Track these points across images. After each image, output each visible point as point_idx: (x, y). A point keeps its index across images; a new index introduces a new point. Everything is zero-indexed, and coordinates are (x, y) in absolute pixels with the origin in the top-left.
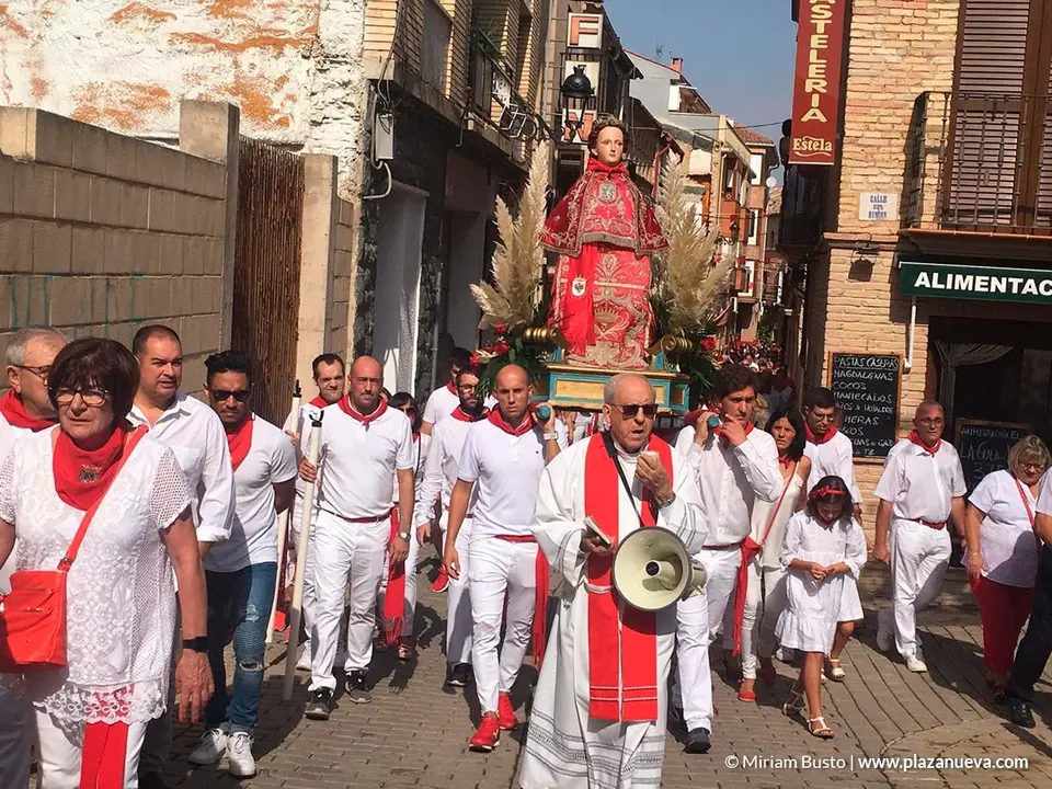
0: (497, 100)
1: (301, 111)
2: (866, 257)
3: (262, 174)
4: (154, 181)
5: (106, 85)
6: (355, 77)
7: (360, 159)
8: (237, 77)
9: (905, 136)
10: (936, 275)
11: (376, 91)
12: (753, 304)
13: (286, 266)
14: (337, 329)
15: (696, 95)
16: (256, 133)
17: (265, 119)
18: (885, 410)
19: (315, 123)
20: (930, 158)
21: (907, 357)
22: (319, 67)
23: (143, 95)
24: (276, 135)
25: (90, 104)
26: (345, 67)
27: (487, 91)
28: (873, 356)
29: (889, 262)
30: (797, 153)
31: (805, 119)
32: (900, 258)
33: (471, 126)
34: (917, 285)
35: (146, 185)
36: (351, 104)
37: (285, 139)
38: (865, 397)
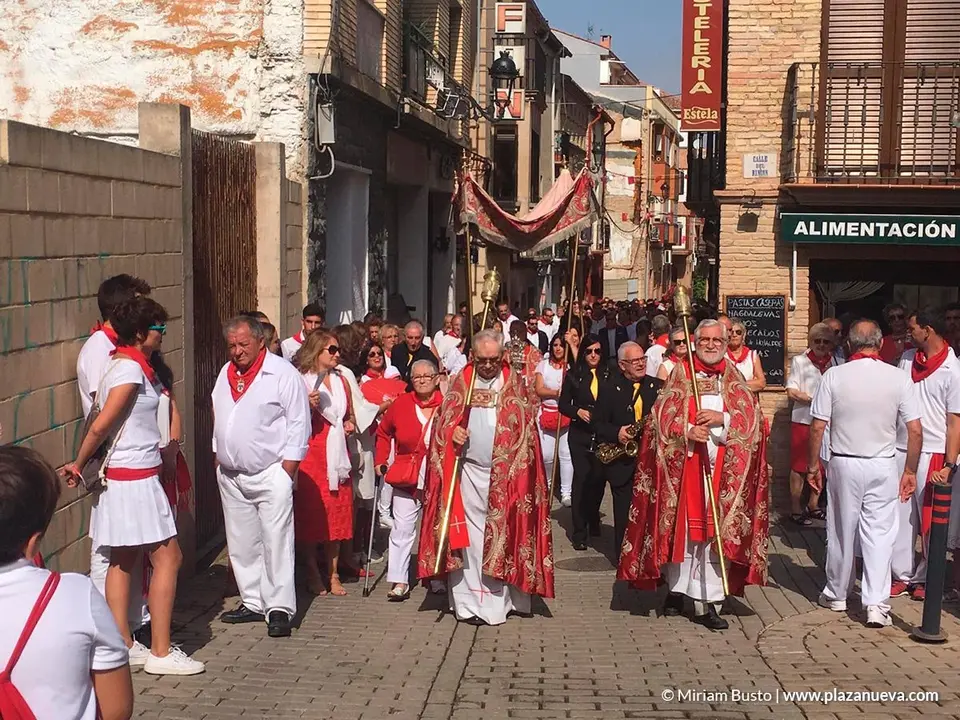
0: (432, 85)
1: (251, 105)
2: (751, 211)
3: (216, 163)
4: (116, 174)
5: (80, 90)
6: (297, 73)
7: (305, 145)
8: (194, 77)
9: (781, 103)
10: (812, 224)
11: (317, 84)
12: (686, 256)
13: (243, 242)
14: (292, 294)
15: (624, 68)
16: (214, 126)
17: (220, 113)
18: (775, 343)
19: (265, 115)
20: (804, 121)
21: (792, 297)
22: (265, 65)
23: (112, 96)
24: (230, 127)
25: (66, 107)
26: (288, 64)
27: (421, 78)
28: (760, 296)
29: (772, 214)
30: (687, 122)
31: (692, 92)
32: (781, 210)
33: (407, 109)
34: (796, 233)
35: (109, 179)
36: (295, 97)
37: (239, 130)
38: (757, 333)
